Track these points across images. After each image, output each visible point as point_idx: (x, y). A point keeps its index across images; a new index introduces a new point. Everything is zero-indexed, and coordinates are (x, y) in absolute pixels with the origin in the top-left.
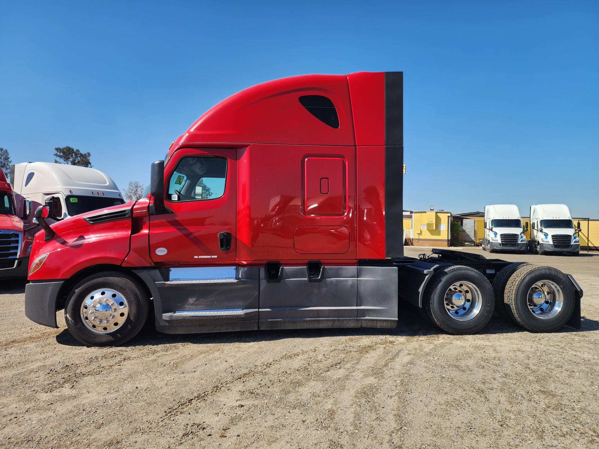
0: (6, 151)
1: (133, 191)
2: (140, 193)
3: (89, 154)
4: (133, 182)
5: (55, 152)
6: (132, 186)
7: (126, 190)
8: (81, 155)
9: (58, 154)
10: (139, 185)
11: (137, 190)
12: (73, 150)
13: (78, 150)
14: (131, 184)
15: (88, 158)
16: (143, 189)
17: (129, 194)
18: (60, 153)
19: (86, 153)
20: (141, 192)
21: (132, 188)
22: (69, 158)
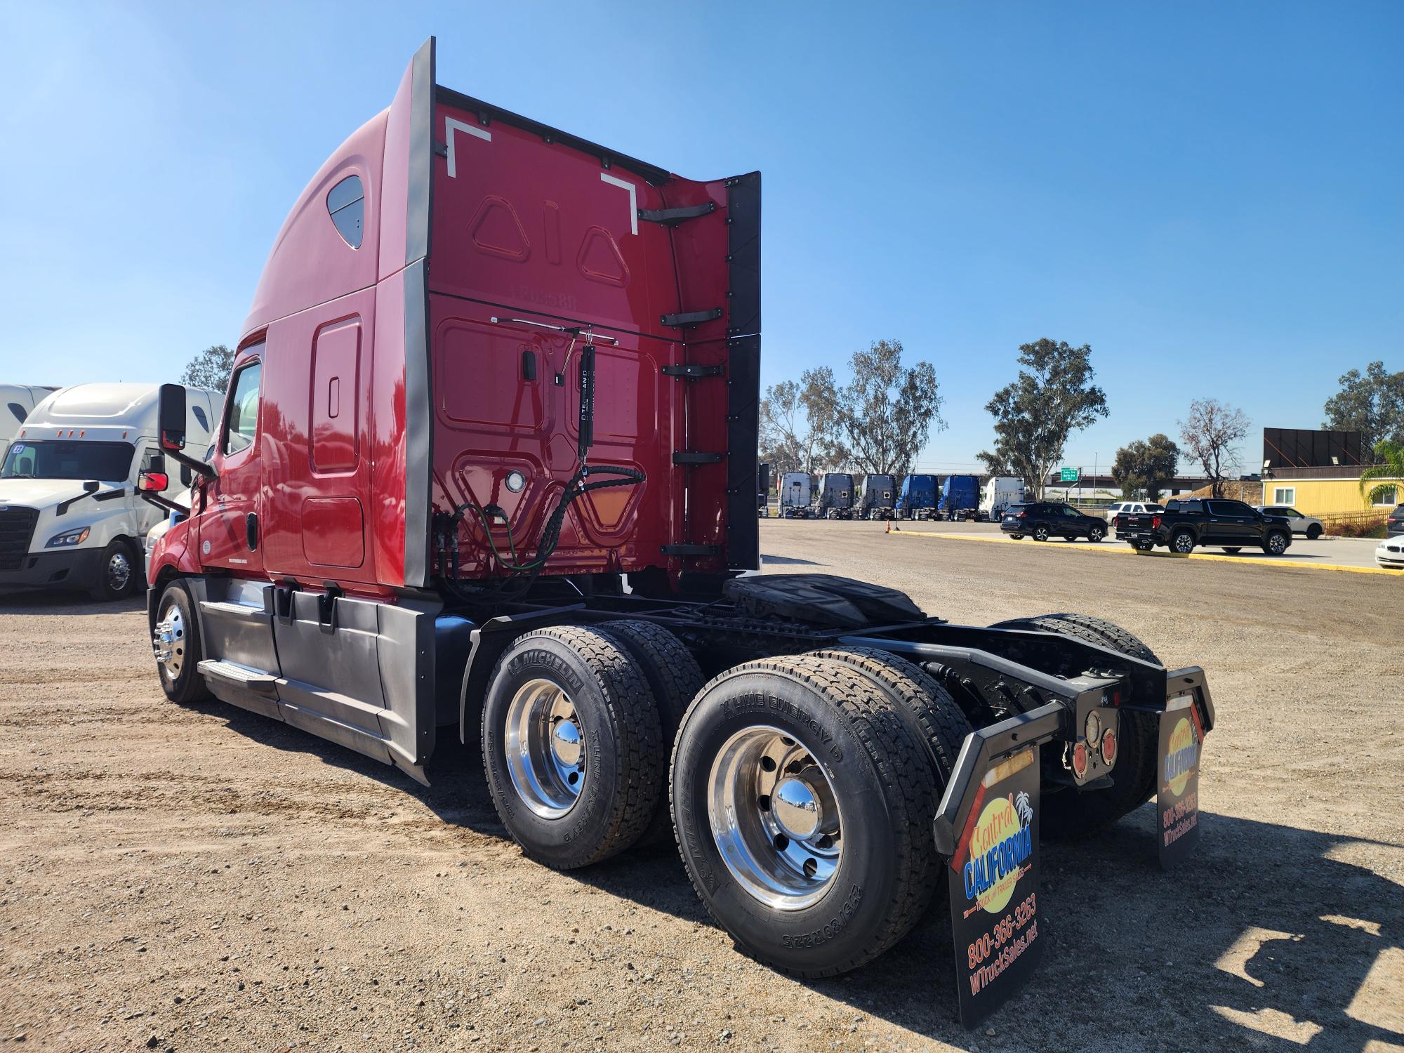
0: (931, 366)
1: (1202, 423)
2: (1219, 427)
3: (1088, 348)
4: (1201, 401)
5: (1020, 354)
6: (1198, 410)
7: (1185, 421)
8: (1072, 352)
9: (1027, 357)
10: (1216, 408)
11: (1211, 420)
12: (1054, 344)
13: (1064, 344)
14: (1196, 407)
15: (1086, 358)
16: (1227, 416)
17: (1192, 431)
18: (1028, 355)
19: (1082, 347)
20: (1223, 424)
21: (1198, 415)
22: (1047, 363)
